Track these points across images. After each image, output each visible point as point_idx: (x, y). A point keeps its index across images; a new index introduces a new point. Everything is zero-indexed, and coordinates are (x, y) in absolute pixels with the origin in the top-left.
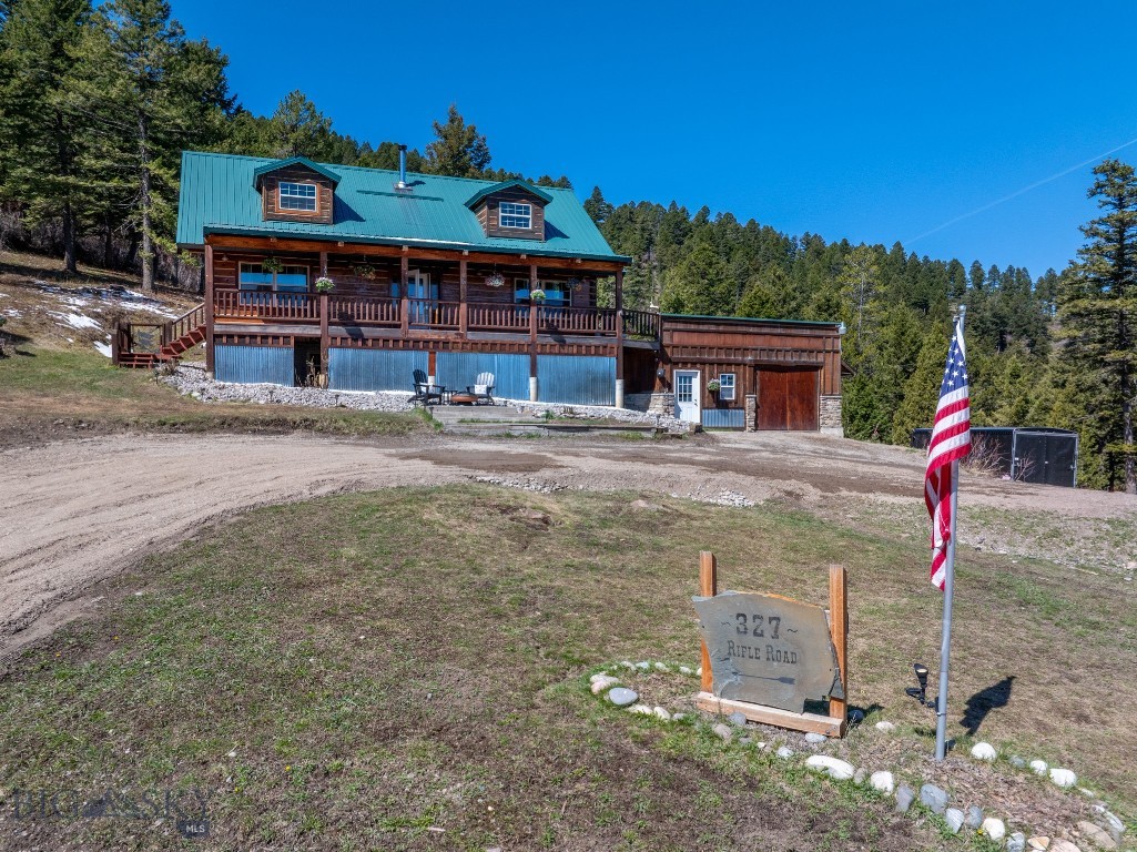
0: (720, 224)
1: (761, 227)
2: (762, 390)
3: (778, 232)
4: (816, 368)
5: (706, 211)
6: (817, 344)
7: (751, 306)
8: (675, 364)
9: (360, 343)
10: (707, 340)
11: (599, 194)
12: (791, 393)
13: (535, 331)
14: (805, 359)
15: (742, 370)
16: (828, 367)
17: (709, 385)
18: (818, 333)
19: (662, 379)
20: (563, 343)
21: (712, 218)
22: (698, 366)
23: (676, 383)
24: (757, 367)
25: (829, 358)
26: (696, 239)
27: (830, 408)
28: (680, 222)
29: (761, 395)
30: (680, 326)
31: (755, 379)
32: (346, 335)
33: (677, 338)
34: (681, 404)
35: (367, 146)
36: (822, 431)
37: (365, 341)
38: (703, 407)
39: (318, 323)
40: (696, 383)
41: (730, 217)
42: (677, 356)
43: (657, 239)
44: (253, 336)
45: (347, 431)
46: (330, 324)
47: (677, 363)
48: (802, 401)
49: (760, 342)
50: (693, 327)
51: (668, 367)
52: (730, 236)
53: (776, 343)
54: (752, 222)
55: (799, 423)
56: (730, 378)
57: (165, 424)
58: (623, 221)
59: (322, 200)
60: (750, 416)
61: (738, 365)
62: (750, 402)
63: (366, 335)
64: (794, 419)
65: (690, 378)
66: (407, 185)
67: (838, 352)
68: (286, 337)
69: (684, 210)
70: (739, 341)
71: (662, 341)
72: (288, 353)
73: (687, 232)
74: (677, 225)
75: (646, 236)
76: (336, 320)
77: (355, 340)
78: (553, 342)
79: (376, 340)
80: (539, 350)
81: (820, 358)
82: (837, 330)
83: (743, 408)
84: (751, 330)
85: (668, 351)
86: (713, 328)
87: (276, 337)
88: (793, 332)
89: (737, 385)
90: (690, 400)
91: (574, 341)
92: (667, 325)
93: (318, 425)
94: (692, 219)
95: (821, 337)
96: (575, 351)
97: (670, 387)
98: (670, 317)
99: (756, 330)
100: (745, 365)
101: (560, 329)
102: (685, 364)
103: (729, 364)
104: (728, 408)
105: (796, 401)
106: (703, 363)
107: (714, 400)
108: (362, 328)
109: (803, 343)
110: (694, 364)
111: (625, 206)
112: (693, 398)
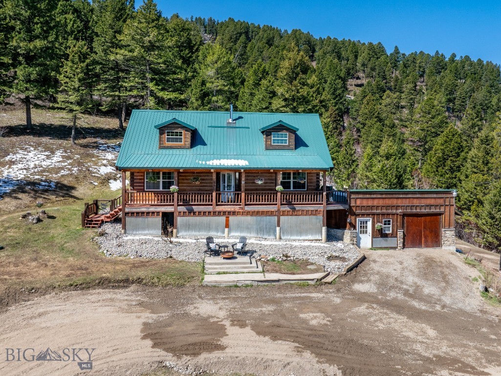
0: (462, 62)
1: (485, 63)
2: (408, 227)
3: (495, 64)
4: (440, 214)
5: (454, 55)
6: (441, 201)
7: (447, 137)
8: (358, 215)
9: (192, 214)
10: (376, 203)
11: (398, 50)
12: (424, 228)
13: (280, 204)
14: (433, 210)
15: (395, 217)
16: (447, 214)
17: (376, 226)
18: (440, 196)
19: (351, 224)
20: (294, 209)
21: (458, 58)
22: (371, 216)
23: (358, 225)
24: (404, 215)
25: (448, 209)
26: (448, 71)
27: (448, 234)
28: (440, 62)
29: (407, 229)
30: (361, 196)
31: (403, 222)
32: (186, 210)
33: (359, 202)
34: (361, 235)
35: (286, 31)
36: (443, 247)
37: (194, 213)
38: (373, 237)
39: (173, 205)
40: (370, 224)
41: (467, 58)
42: (358, 212)
43: (427, 71)
44: (143, 213)
45: (157, 284)
46: (178, 205)
47: (359, 215)
48: (431, 232)
49: (406, 202)
50: (368, 196)
51: (353, 218)
52: (467, 67)
53: (416, 202)
54: (479, 60)
55: (430, 243)
56: (389, 221)
57: (72, 285)
58: (410, 63)
59: (185, 138)
60: (400, 241)
61: (394, 214)
62: (400, 234)
63: (195, 210)
64: (426, 242)
65: (366, 222)
66: (234, 120)
67: (453, 205)
68: (158, 213)
69: (442, 55)
70: (395, 202)
71: (350, 204)
72: (159, 220)
73: (444, 68)
74: (439, 64)
75: (421, 70)
76: (182, 203)
77: (190, 213)
78: (289, 209)
79: (200, 212)
80: (282, 214)
81: (442, 210)
82: (452, 194)
83: (397, 237)
84: (401, 196)
85: (354, 209)
86: (379, 196)
87: (153, 213)
88: (426, 196)
89: (393, 225)
90: (366, 233)
91: (300, 208)
92: (353, 196)
93: (144, 281)
94: (447, 59)
95: (443, 198)
96: (300, 214)
97: (355, 227)
98: (354, 192)
99: (404, 196)
100: (397, 214)
101: (293, 203)
102: (363, 215)
103: (388, 214)
104: (387, 237)
105: (428, 232)
106: (373, 214)
107: (380, 234)
108: (193, 207)
109: (432, 202)
110: (368, 215)
111: (412, 53)
112: (368, 232)
